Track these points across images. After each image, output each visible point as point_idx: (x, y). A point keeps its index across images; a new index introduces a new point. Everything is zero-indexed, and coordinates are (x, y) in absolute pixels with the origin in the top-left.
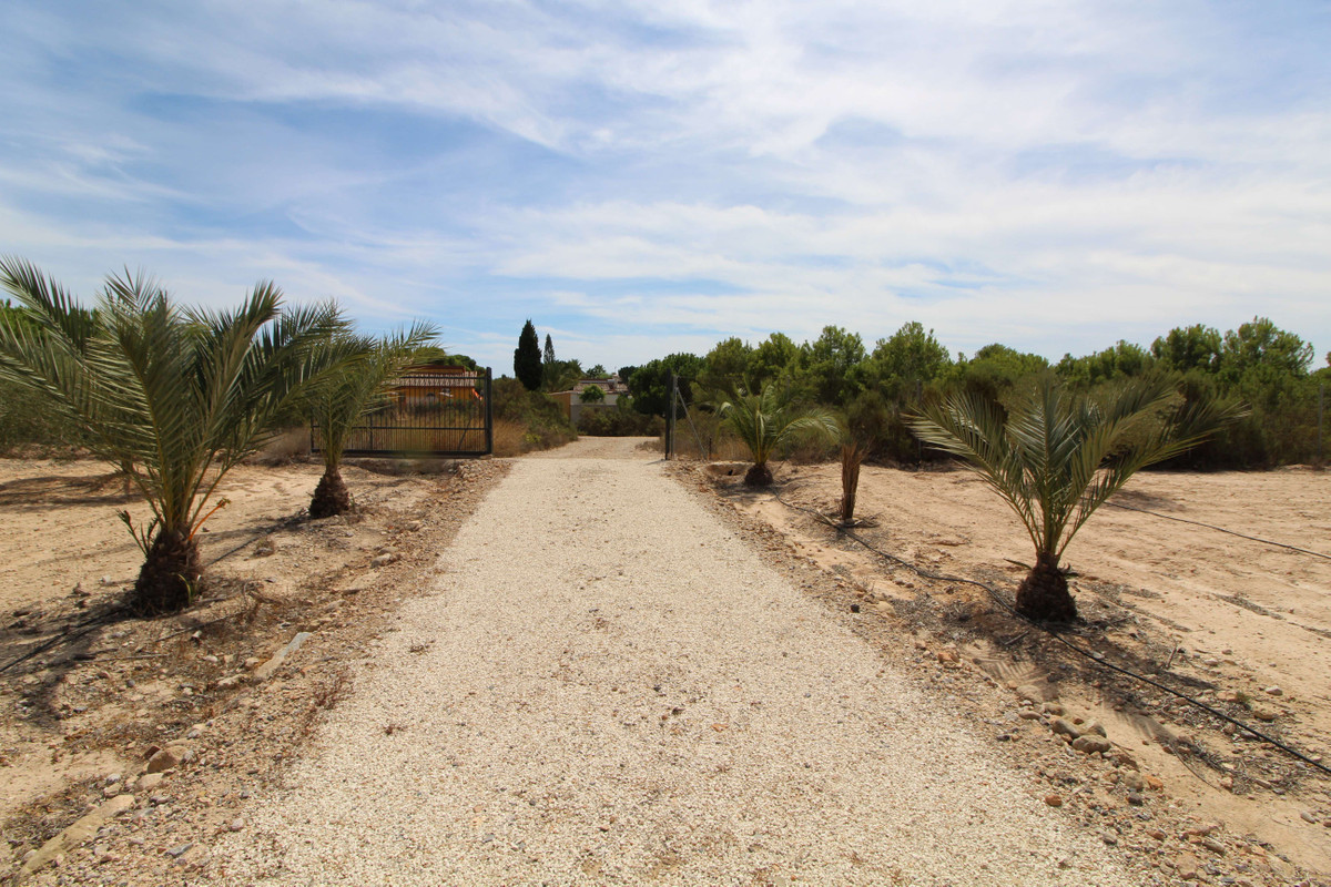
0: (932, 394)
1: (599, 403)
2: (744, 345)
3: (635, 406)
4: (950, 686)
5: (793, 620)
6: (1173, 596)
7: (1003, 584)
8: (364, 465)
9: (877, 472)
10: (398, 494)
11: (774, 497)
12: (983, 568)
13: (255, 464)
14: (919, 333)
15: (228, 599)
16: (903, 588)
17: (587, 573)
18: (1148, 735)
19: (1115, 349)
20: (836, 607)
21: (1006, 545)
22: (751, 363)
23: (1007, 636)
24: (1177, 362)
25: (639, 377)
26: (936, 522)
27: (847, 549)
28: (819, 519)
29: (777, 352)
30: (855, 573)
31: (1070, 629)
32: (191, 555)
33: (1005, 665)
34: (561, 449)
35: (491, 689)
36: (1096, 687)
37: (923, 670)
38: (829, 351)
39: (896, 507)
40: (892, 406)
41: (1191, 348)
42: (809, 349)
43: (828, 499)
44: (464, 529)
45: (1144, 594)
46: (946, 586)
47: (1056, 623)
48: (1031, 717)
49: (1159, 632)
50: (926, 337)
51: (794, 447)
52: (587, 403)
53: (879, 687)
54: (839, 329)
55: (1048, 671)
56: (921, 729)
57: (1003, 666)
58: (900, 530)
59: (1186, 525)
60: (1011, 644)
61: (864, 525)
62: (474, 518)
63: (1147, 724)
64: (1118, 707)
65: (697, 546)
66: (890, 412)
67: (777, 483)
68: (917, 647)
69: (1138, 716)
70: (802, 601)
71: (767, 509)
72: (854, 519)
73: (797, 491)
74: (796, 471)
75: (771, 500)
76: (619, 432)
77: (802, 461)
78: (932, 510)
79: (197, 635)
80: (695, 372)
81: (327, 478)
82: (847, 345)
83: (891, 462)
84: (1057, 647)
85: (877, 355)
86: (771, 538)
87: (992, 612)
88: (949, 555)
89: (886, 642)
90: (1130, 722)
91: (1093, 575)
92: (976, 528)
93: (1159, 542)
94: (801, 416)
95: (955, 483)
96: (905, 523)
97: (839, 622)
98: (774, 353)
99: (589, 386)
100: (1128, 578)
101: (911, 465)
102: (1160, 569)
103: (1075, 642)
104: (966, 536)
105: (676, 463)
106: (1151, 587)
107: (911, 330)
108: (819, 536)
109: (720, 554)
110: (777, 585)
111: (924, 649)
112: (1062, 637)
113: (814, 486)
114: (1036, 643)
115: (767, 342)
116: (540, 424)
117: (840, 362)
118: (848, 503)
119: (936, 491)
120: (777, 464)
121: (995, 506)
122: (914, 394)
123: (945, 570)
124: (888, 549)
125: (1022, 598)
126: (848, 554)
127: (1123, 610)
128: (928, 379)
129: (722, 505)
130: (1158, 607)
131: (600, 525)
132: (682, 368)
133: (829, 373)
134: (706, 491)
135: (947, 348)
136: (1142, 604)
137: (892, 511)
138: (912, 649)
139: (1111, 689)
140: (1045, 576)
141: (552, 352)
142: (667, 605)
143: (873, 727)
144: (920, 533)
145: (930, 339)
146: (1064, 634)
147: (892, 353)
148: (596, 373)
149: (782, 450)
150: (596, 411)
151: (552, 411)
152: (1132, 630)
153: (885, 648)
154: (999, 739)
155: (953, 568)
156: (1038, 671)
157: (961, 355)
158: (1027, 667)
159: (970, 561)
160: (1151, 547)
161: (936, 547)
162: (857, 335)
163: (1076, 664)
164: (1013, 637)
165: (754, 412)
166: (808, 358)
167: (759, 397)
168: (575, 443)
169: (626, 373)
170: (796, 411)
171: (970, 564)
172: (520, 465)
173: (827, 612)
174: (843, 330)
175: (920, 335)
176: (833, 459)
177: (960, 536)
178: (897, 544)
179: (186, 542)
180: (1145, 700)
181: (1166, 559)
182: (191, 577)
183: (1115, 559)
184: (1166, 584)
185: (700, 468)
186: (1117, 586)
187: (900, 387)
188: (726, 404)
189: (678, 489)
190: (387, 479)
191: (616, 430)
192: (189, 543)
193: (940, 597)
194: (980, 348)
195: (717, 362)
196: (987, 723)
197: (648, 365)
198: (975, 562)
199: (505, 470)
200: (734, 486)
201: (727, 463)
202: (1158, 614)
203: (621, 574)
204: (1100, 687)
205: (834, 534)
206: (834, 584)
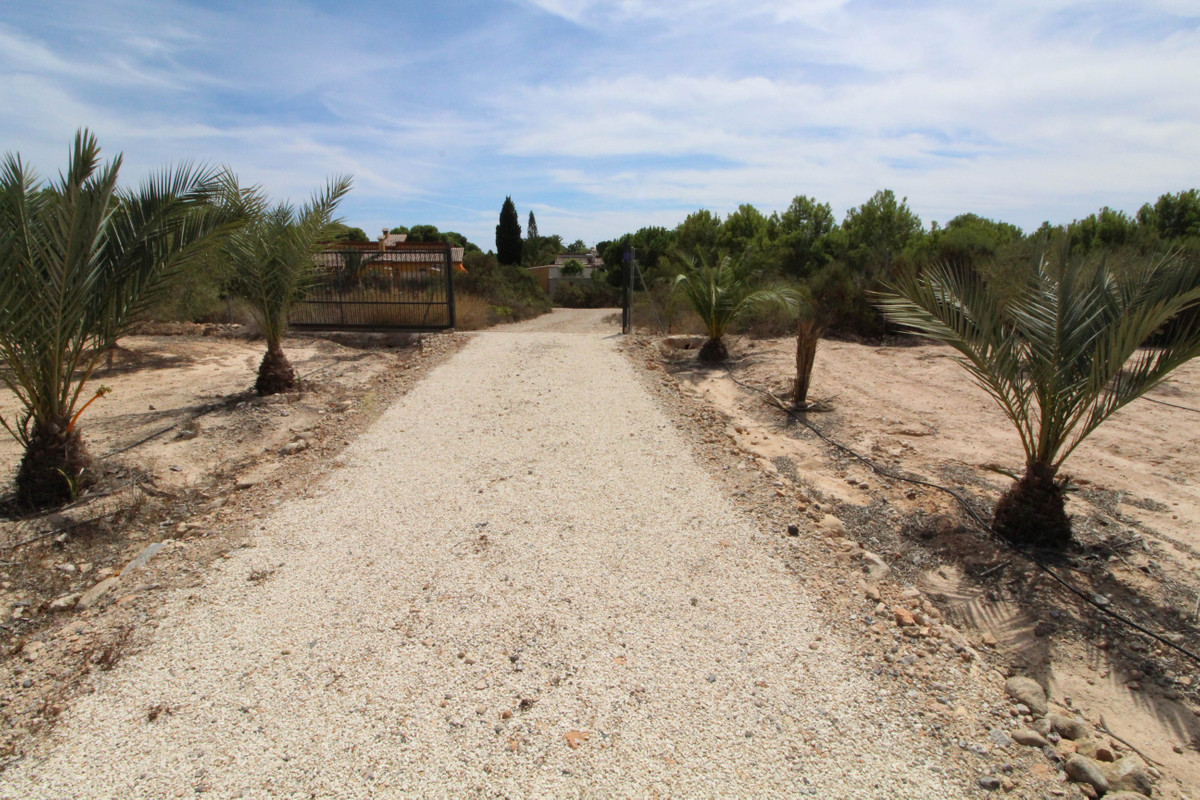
0: (900, 265)
1: (578, 276)
2: (713, 217)
3: (609, 279)
4: (911, 670)
5: (715, 546)
6: (1184, 509)
7: (975, 490)
8: (336, 339)
9: (837, 346)
10: (355, 369)
11: (726, 373)
12: (951, 465)
13: (236, 338)
14: (891, 201)
15: (115, 494)
16: (855, 490)
17: (493, 471)
18: (1180, 734)
19: (1097, 217)
20: (770, 525)
21: (978, 436)
22: (720, 235)
23: (982, 565)
24: (1163, 231)
25: (612, 251)
26: (898, 407)
27: (797, 436)
28: (769, 401)
29: (746, 223)
30: (804, 467)
31: (1064, 559)
32: (71, 448)
33: (979, 606)
34: (534, 321)
35: (312, 645)
36: (1100, 648)
37: (874, 637)
38: (797, 222)
39: (855, 387)
40: (858, 277)
41: (1181, 215)
42: (777, 220)
43: (782, 377)
44: (389, 413)
45: (1148, 505)
46: (907, 489)
47: (1047, 550)
48: (1031, 742)
49: (1177, 564)
50: (898, 205)
51: (753, 321)
52: (567, 277)
53: (812, 669)
54: (809, 199)
55: (1035, 618)
56: (866, 757)
57: (976, 607)
58: (857, 416)
59: (1184, 412)
60: (987, 576)
61: (817, 409)
62: (405, 399)
63: (1177, 714)
64: (1135, 684)
65: (627, 436)
66: (855, 284)
67: (733, 358)
68: (869, 596)
69: (1164, 700)
70: (731, 517)
71: (719, 390)
72: (807, 401)
73: (751, 368)
74: (752, 346)
75: (723, 377)
76: (592, 305)
77: (760, 336)
78: (894, 391)
79: (60, 538)
80: (665, 245)
81: (269, 356)
82: (816, 216)
83: (853, 336)
84: (1047, 584)
85: (847, 225)
86: (711, 426)
87: (961, 530)
88: (912, 448)
89: (826, 584)
90: (1153, 709)
91: (1084, 479)
92: (943, 415)
93: (1158, 434)
94: (759, 290)
95: (920, 359)
96: (863, 407)
97: (771, 550)
98: (742, 224)
99: (569, 260)
100: (1126, 482)
101: (873, 339)
102: (1164, 470)
103: (1072, 579)
104: (932, 424)
105: (633, 337)
106: (1156, 496)
107: (883, 199)
108: (767, 420)
109: (648, 447)
110: (706, 493)
111: (878, 601)
112: (1054, 570)
113: (769, 364)
114: (1020, 577)
115: (736, 214)
116: (513, 297)
117: (808, 233)
118: (802, 383)
119: (900, 369)
120: (735, 338)
121: (965, 387)
122: (883, 265)
123: (907, 467)
124: (842, 438)
125: (1003, 515)
126: (797, 443)
127: (1125, 528)
128: (898, 249)
129: (666, 385)
130: (1168, 525)
131: (530, 409)
132: (653, 241)
133: (796, 244)
134: (653, 368)
135: (919, 217)
136: (1148, 520)
137: (850, 392)
138: (862, 600)
139: (1121, 653)
140: (1037, 491)
141: (535, 228)
142: (570, 519)
143: (795, 749)
144: (880, 420)
145: (902, 208)
146: (1056, 566)
147: (862, 223)
148: (577, 249)
149: (740, 323)
150: (571, 284)
151: (527, 286)
152: (1141, 560)
153: (825, 595)
154: (983, 786)
155: (916, 463)
156: (1022, 619)
157: (934, 224)
158: (1008, 610)
159: (935, 455)
160: (1149, 441)
161: (895, 438)
162: (827, 205)
163: (1073, 611)
164: (990, 566)
165: (708, 284)
166: (776, 230)
167: (715, 269)
168: (548, 315)
169: (602, 247)
170: (756, 284)
171: (936, 459)
172: (478, 339)
173: (758, 534)
174: (813, 200)
175: (892, 203)
176: (792, 334)
177: (924, 425)
178: (852, 432)
179: (64, 434)
180: (1170, 674)
181: (1169, 458)
182: (72, 470)
183: (1106, 456)
184: (1174, 492)
185: (656, 343)
186: (1114, 493)
187: (868, 258)
188: (681, 277)
189: (625, 366)
190: (351, 353)
191: (589, 302)
192: (68, 435)
193: (898, 503)
194: (952, 218)
195: (687, 235)
196: (965, 748)
197: (621, 239)
198: (942, 457)
199: (461, 344)
200: (688, 360)
201: (685, 336)
202: (1171, 535)
203: (530, 473)
204: (1106, 648)
205: (784, 418)
206: (772, 491)
